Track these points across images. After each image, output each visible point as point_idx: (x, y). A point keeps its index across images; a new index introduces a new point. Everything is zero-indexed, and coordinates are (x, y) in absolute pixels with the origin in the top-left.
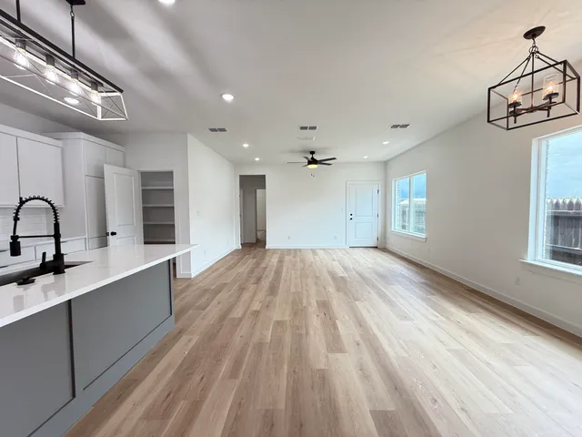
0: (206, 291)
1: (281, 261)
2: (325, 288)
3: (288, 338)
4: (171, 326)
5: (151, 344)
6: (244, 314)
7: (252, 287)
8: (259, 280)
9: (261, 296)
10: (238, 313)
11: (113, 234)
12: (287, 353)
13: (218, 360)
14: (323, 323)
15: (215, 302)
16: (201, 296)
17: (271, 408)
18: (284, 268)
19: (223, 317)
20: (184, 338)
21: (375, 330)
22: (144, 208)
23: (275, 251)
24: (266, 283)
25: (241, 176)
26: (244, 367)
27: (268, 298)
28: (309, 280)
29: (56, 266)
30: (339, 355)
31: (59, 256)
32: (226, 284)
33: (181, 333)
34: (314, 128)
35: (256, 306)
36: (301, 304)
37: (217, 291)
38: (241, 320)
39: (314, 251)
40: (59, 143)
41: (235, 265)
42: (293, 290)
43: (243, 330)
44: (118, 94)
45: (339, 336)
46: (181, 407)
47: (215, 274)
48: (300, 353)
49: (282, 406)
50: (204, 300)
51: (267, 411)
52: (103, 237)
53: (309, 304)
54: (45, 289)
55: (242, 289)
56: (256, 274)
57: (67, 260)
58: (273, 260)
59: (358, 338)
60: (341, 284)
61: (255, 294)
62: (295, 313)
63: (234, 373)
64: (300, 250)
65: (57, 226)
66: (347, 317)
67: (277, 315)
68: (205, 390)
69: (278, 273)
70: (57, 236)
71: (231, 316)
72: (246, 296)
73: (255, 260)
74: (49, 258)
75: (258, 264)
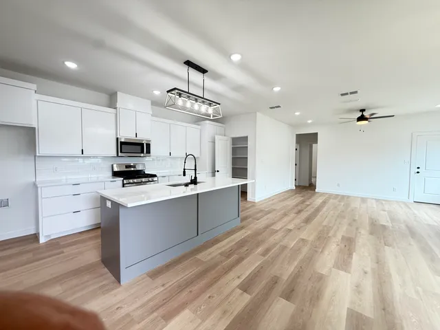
0: (261, 211)
1: (324, 203)
2: (357, 229)
3: (305, 250)
4: (237, 223)
5: (228, 228)
6: (281, 229)
7: (292, 215)
8: (299, 212)
9: (297, 221)
10: (277, 227)
11: (218, 171)
12: (300, 257)
13: (258, 245)
14: (341, 251)
15: (265, 217)
16: (258, 213)
17: (278, 275)
18: (326, 208)
19: (267, 227)
20: (243, 231)
21: (393, 271)
22: (233, 158)
23: (323, 194)
24: (304, 215)
25: (297, 135)
26: (270, 253)
27: (302, 224)
28: (345, 220)
29: (194, 182)
30: (342, 273)
31: (196, 178)
32: (275, 210)
33: (242, 228)
34: (356, 92)
35: (291, 227)
36: (328, 233)
37: (269, 212)
38: (277, 231)
39: (364, 200)
40: (199, 127)
41: (285, 199)
42: (325, 223)
43: (277, 237)
44: (218, 106)
45: (350, 263)
46: (235, 257)
47: (270, 203)
48: (310, 260)
49: (285, 278)
50: (259, 215)
51: (275, 276)
52: (214, 172)
53: (335, 235)
54: (192, 189)
55: (285, 215)
56: (299, 208)
57: (198, 180)
58: (318, 200)
59: (368, 269)
60: (377, 230)
61: (293, 219)
62: (319, 238)
63: (264, 254)
64: (348, 197)
65: (196, 165)
66: (366, 254)
67: (304, 235)
68: (247, 255)
69: (318, 210)
70: (195, 170)
71: (272, 227)
72: (286, 219)
73: (302, 198)
74: (193, 178)
75: (303, 202)
